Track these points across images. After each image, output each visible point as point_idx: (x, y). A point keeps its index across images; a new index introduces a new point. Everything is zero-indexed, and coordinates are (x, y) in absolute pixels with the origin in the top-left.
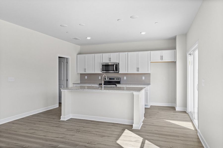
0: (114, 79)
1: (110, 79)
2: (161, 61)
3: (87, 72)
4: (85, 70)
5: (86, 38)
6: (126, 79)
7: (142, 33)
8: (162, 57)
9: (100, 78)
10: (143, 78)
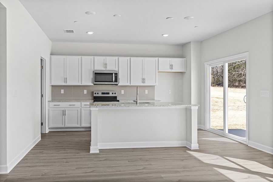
0: (108, 93)
1: (103, 93)
2: (170, 71)
3: (69, 83)
4: (65, 80)
5: (87, 32)
6: (123, 93)
7: (164, 35)
8: (171, 66)
9: (85, 92)
10: (147, 92)
